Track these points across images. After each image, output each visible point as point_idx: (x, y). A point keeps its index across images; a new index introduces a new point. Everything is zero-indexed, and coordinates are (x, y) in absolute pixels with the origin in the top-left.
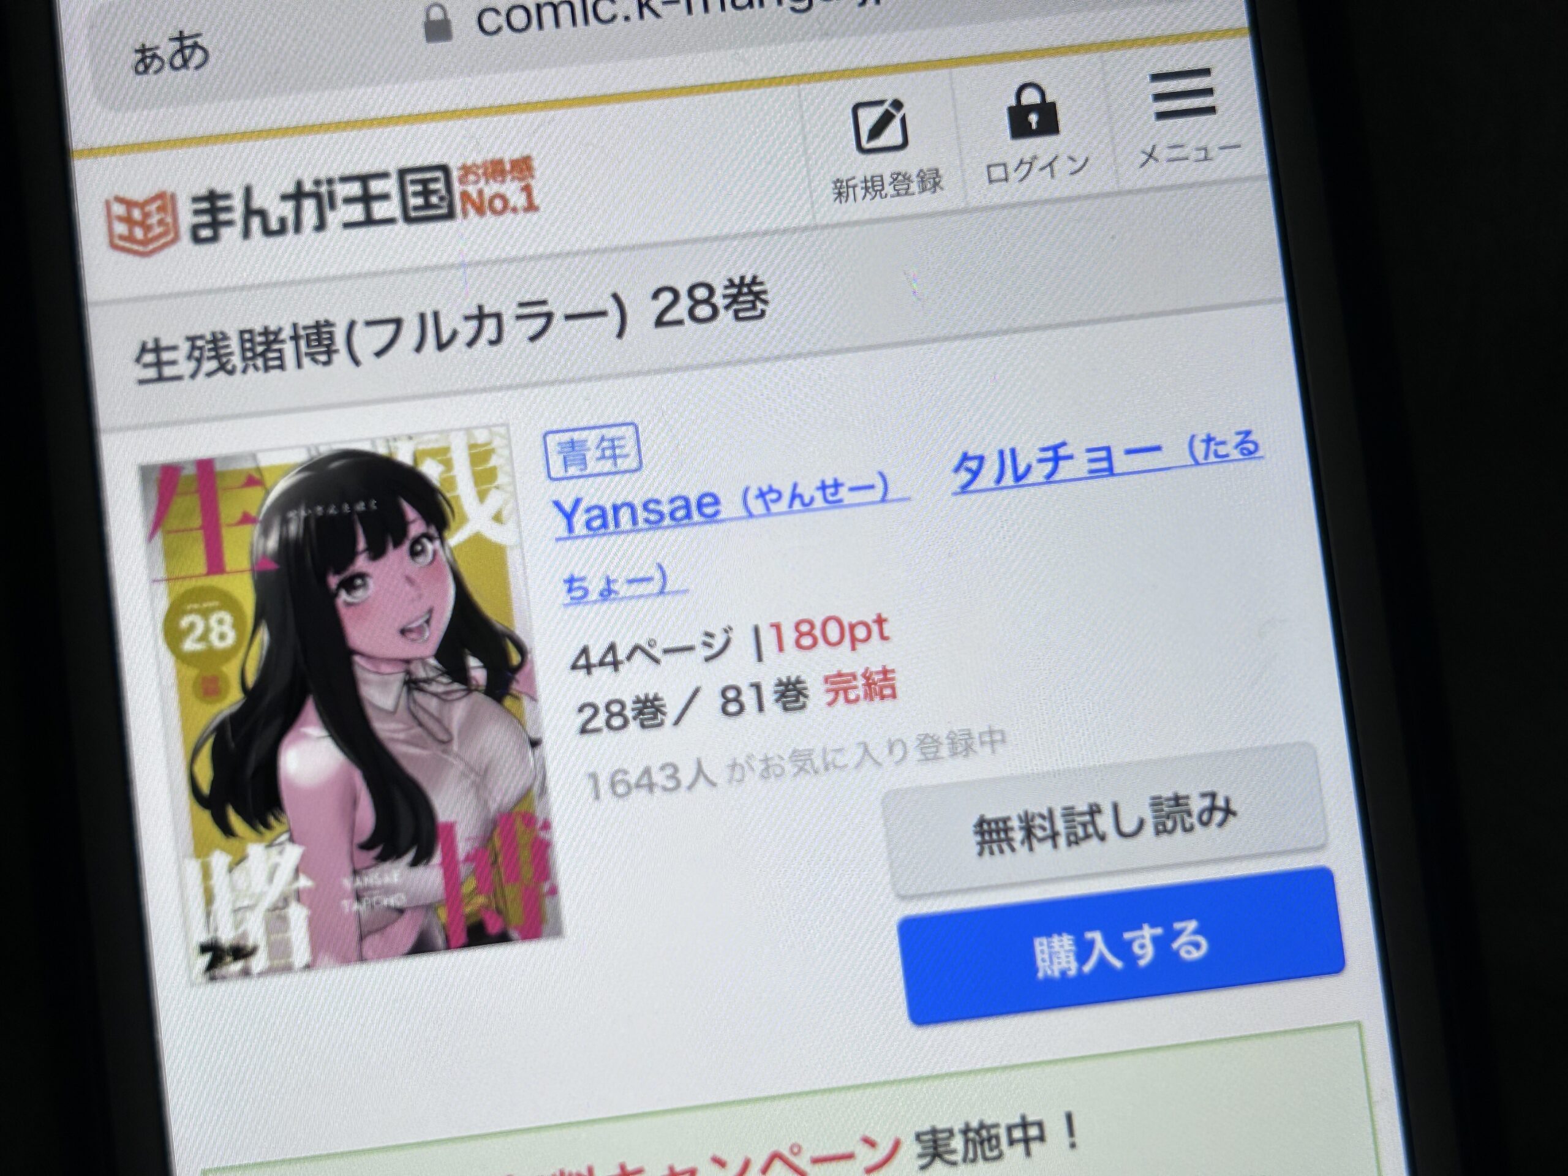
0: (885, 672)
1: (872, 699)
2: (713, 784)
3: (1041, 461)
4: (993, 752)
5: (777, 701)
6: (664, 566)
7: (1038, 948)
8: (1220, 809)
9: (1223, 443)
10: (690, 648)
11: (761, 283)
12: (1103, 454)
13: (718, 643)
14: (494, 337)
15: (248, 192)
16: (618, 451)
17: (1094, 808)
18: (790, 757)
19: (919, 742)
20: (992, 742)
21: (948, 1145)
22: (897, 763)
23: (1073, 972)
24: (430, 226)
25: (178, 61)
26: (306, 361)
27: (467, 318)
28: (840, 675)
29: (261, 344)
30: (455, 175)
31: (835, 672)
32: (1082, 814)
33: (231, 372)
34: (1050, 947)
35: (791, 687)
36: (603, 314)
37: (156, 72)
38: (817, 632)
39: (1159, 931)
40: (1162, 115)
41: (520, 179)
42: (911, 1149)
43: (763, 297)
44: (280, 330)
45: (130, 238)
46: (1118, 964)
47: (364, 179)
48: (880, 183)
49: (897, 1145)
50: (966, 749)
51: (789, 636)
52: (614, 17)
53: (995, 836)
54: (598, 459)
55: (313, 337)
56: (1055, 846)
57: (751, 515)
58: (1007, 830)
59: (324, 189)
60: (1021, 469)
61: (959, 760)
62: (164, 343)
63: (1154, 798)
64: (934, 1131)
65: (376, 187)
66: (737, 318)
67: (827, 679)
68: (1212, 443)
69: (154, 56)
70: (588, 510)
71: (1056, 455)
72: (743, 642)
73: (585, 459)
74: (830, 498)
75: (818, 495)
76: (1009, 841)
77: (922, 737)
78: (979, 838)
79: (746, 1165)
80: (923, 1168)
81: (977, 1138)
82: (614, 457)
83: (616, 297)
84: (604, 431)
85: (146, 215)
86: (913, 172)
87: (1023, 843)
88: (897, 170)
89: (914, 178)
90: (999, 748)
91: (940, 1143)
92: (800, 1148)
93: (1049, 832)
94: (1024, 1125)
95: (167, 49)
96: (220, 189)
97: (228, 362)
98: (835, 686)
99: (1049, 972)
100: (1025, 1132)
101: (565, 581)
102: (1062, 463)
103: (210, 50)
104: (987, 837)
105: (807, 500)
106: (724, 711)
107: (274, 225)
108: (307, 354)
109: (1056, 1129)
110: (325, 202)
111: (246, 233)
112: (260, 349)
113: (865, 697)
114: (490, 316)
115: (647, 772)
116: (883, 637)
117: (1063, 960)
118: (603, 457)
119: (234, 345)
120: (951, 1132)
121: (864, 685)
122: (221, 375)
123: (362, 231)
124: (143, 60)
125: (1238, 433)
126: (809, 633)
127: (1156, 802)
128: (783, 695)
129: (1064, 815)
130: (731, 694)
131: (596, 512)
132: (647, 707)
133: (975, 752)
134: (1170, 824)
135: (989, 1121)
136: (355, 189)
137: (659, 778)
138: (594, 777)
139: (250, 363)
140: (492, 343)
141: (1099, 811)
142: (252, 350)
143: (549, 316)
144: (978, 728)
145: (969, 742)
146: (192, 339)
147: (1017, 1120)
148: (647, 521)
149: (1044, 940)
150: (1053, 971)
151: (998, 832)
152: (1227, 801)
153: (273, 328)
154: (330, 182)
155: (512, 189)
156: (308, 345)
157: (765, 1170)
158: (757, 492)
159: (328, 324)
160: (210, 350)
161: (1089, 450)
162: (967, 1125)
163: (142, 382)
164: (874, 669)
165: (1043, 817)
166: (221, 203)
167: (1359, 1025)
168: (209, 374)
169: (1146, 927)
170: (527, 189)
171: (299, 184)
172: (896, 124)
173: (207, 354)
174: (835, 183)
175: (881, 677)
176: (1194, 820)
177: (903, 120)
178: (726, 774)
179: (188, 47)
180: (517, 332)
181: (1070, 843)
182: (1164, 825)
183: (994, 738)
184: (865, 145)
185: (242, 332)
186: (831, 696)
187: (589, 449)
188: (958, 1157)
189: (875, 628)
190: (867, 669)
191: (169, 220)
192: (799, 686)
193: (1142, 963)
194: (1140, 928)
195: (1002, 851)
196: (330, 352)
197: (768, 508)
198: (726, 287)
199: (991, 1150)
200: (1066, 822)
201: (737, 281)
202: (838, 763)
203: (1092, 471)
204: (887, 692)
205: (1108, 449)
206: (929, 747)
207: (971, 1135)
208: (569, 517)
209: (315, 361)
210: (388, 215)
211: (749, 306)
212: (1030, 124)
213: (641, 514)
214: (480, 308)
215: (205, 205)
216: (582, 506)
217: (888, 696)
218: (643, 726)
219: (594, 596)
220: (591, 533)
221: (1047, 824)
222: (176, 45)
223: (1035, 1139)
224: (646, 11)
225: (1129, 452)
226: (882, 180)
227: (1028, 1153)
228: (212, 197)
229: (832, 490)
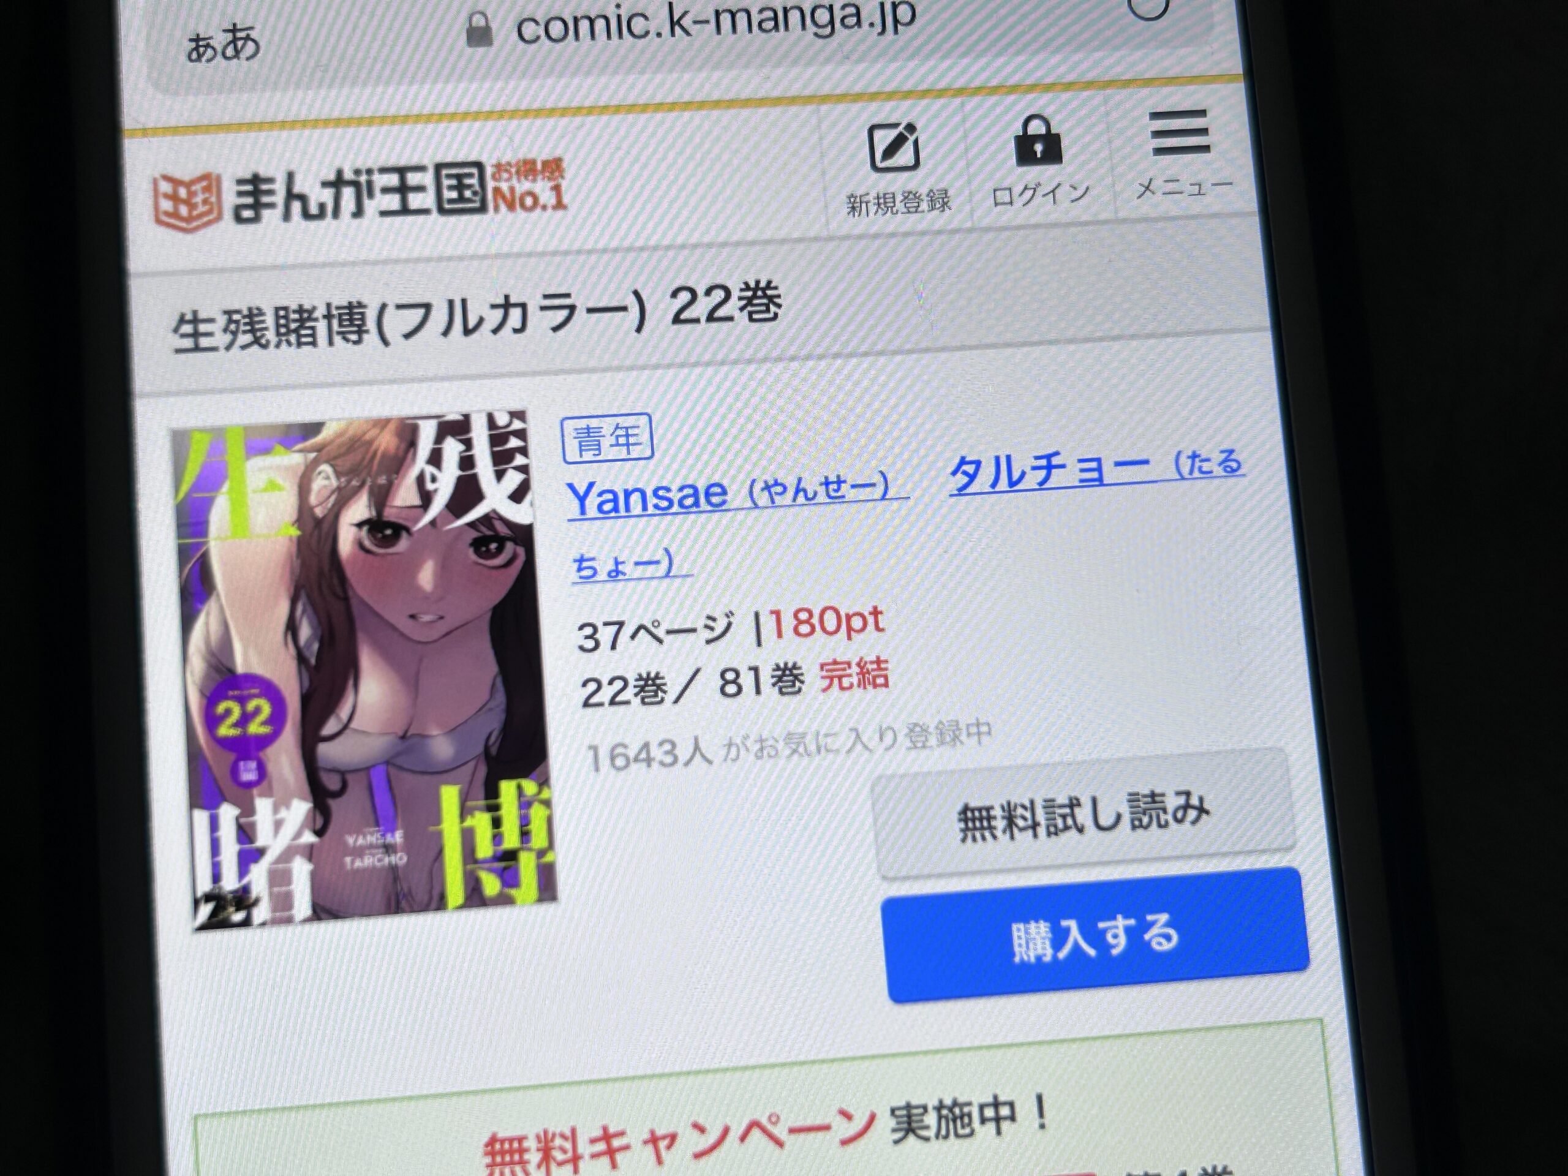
0: (878, 661)
1: (865, 688)
2: (710, 762)
3: (1034, 468)
4: (980, 743)
5: (774, 685)
6: (672, 551)
7: (1015, 934)
8: (1194, 807)
9: (1208, 460)
10: (694, 630)
11: (776, 288)
12: (1094, 465)
13: (720, 627)
14: (518, 326)
15: (290, 176)
16: (632, 440)
17: (1075, 802)
18: (784, 740)
19: (906, 731)
20: (979, 734)
21: (922, 1121)
22: (887, 749)
23: (1048, 958)
24: (465, 218)
25: (230, 52)
26: (337, 339)
27: (494, 306)
28: (835, 662)
29: (295, 321)
30: (489, 171)
31: (830, 661)
32: (1062, 806)
33: (265, 346)
34: (1027, 932)
35: (787, 672)
36: (624, 309)
37: (209, 61)
38: (815, 620)
39: (1132, 922)
40: (1159, 151)
41: (549, 179)
42: (886, 1124)
43: (777, 300)
44: (314, 308)
45: (175, 215)
46: (1092, 952)
47: (401, 171)
48: (892, 200)
49: (872, 1118)
50: (954, 740)
51: (788, 622)
52: (647, 33)
53: (978, 824)
54: (612, 446)
55: (347, 317)
56: (1035, 836)
57: (756, 506)
58: (989, 818)
59: (363, 179)
60: (1016, 475)
61: (946, 750)
62: (202, 315)
63: (1130, 794)
64: (908, 1107)
65: (413, 179)
66: (751, 319)
67: (822, 666)
68: (1197, 460)
69: (208, 46)
70: (600, 494)
71: (1049, 464)
72: (744, 627)
73: (599, 445)
74: (833, 494)
75: (822, 490)
76: (991, 828)
77: (911, 726)
78: (962, 825)
79: (726, 1131)
80: (896, 1142)
81: (950, 1116)
82: (628, 445)
83: (636, 293)
84: (619, 420)
85: (191, 194)
86: (924, 191)
87: (1004, 832)
88: (908, 188)
89: (924, 197)
90: (985, 739)
91: (914, 1118)
92: (778, 1118)
93: (1030, 822)
94: (996, 1104)
95: (220, 40)
96: (263, 173)
97: (263, 336)
98: (830, 674)
99: (1026, 958)
100: (997, 1112)
101: (575, 561)
102: (1054, 471)
103: (262, 44)
104: (970, 825)
105: (810, 495)
106: (722, 690)
107: (314, 210)
108: (339, 333)
109: (1026, 1109)
110: (363, 190)
111: (287, 216)
112: (293, 326)
113: (859, 686)
114: (516, 305)
115: (646, 746)
116: (878, 628)
117: (1039, 946)
118: (618, 445)
119: (269, 320)
120: (925, 1108)
121: (858, 674)
122: (255, 347)
123: (399, 220)
124: (196, 49)
125: (1222, 452)
126: (807, 622)
127: (1133, 798)
128: (780, 679)
129: (1045, 807)
130: (730, 676)
131: (610, 496)
132: (648, 686)
133: (962, 743)
134: (1145, 820)
135: (962, 1099)
136: (393, 180)
137: (657, 753)
138: (594, 749)
139: (284, 338)
140: (516, 331)
141: (1079, 805)
142: (286, 326)
143: (572, 308)
144: (965, 719)
145: (957, 733)
146: (229, 313)
147: (990, 1100)
148: (656, 506)
149: (1021, 926)
150: (1028, 956)
151: (981, 819)
152: (1201, 799)
153: (307, 306)
154: (369, 172)
155: (542, 188)
156: (340, 325)
157: (743, 1138)
158: (762, 485)
159: (360, 305)
160: (246, 324)
161: (1081, 461)
162: (941, 1102)
163: (179, 351)
164: (867, 659)
165: (1024, 807)
166: (264, 187)
167: (1321, 1020)
168: (244, 347)
169: (1119, 917)
170: (557, 189)
171: (340, 173)
172: (909, 146)
173: (242, 328)
174: (849, 197)
175: (875, 666)
176: (1170, 817)
177: (916, 142)
178: (723, 752)
179: (241, 39)
180: (541, 322)
181: (1049, 834)
182: (1140, 820)
183: (980, 730)
184: (879, 164)
185: (277, 309)
186: (827, 682)
187: (604, 436)
188: (931, 1133)
189: (871, 620)
190: (861, 659)
191: (213, 199)
192: (795, 672)
193: (1115, 952)
194: (1114, 918)
195: (984, 838)
196: (361, 331)
197: (773, 501)
198: (742, 290)
199: (963, 1127)
200: (1047, 813)
201: (752, 285)
202: (829, 748)
203: (1082, 481)
204: (881, 681)
205: (1099, 460)
206: (917, 734)
207: (945, 1112)
208: (582, 499)
209: (347, 340)
210: (425, 207)
211: (763, 308)
212: (1036, 153)
213: (652, 501)
214: (507, 297)
215: (249, 188)
216: (595, 490)
217: (881, 685)
218: (643, 703)
219: (602, 576)
220: (601, 515)
221: (1028, 815)
222: (230, 36)
223: (1005, 1118)
224: (677, 29)
225: (1118, 464)
226: (894, 197)
227: (999, 1132)
228: (256, 180)
229: (835, 486)
